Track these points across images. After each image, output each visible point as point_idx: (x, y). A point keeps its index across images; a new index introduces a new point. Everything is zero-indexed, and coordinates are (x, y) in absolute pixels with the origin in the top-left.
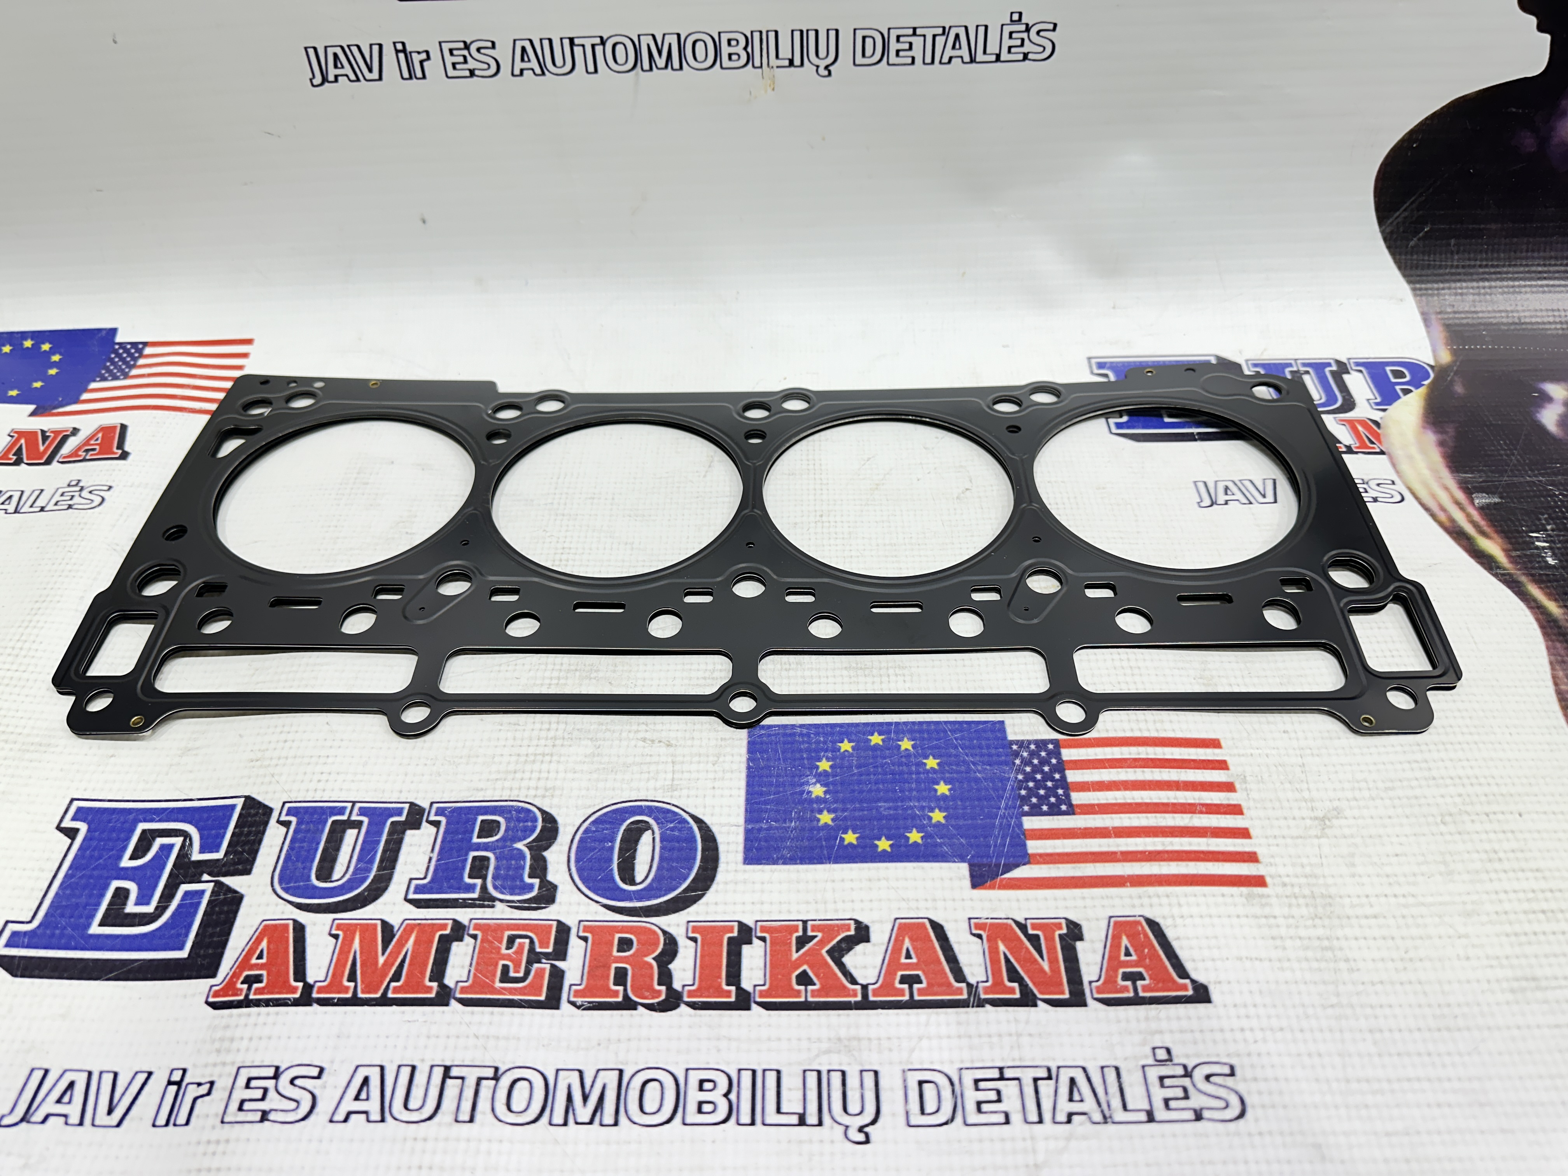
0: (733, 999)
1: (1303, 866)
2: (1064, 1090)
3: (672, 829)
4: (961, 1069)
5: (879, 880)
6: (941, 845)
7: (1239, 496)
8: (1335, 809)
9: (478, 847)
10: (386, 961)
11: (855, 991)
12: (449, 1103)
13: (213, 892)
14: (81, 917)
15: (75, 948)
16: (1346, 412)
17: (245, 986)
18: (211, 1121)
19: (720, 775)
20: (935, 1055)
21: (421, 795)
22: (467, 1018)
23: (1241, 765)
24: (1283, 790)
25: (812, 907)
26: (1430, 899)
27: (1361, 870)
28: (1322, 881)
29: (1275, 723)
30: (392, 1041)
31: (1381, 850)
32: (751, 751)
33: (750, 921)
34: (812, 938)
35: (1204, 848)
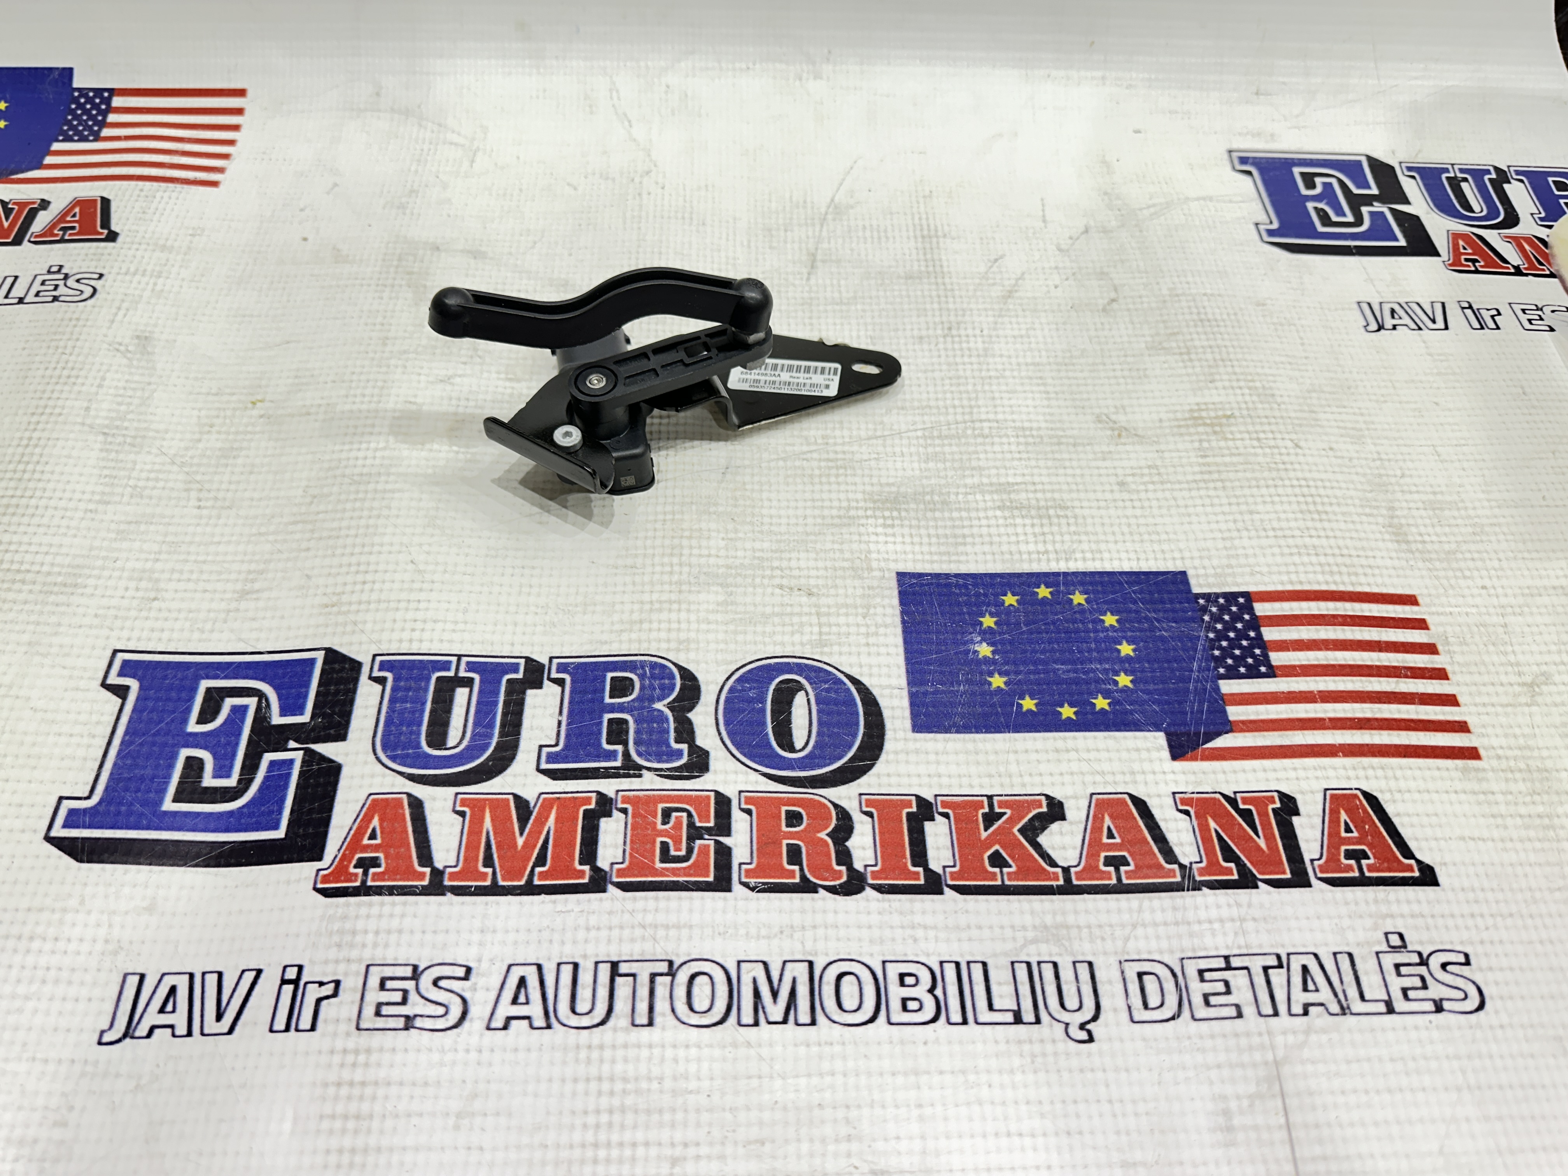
0: (922, 882)
1: (1516, 737)
2: (1297, 979)
3: (828, 690)
4: (1183, 959)
5: (1068, 751)
6: (1131, 712)
7: (1406, 320)
8: (1543, 674)
9: (612, 709)
10: (525, 843)
11: (1055, 874)
12: (622, 1005)
13: (303, 763)
14: (149, 791)
15: (148, 827)
17: (360, 871)
18: (343, 1027)
19: (873, 629)
20: (1154, 945)
21: (536, 649)
22: (629, 905)
23: (1441, 624)
24: (1488, 652)
25: (996, 781)
28: (1536, 753)
29: (1472, 578)
30: (546, 935)
32: (902, 603)
33: (928, 796)
34: (1002, 814)
35: (1413, 716)
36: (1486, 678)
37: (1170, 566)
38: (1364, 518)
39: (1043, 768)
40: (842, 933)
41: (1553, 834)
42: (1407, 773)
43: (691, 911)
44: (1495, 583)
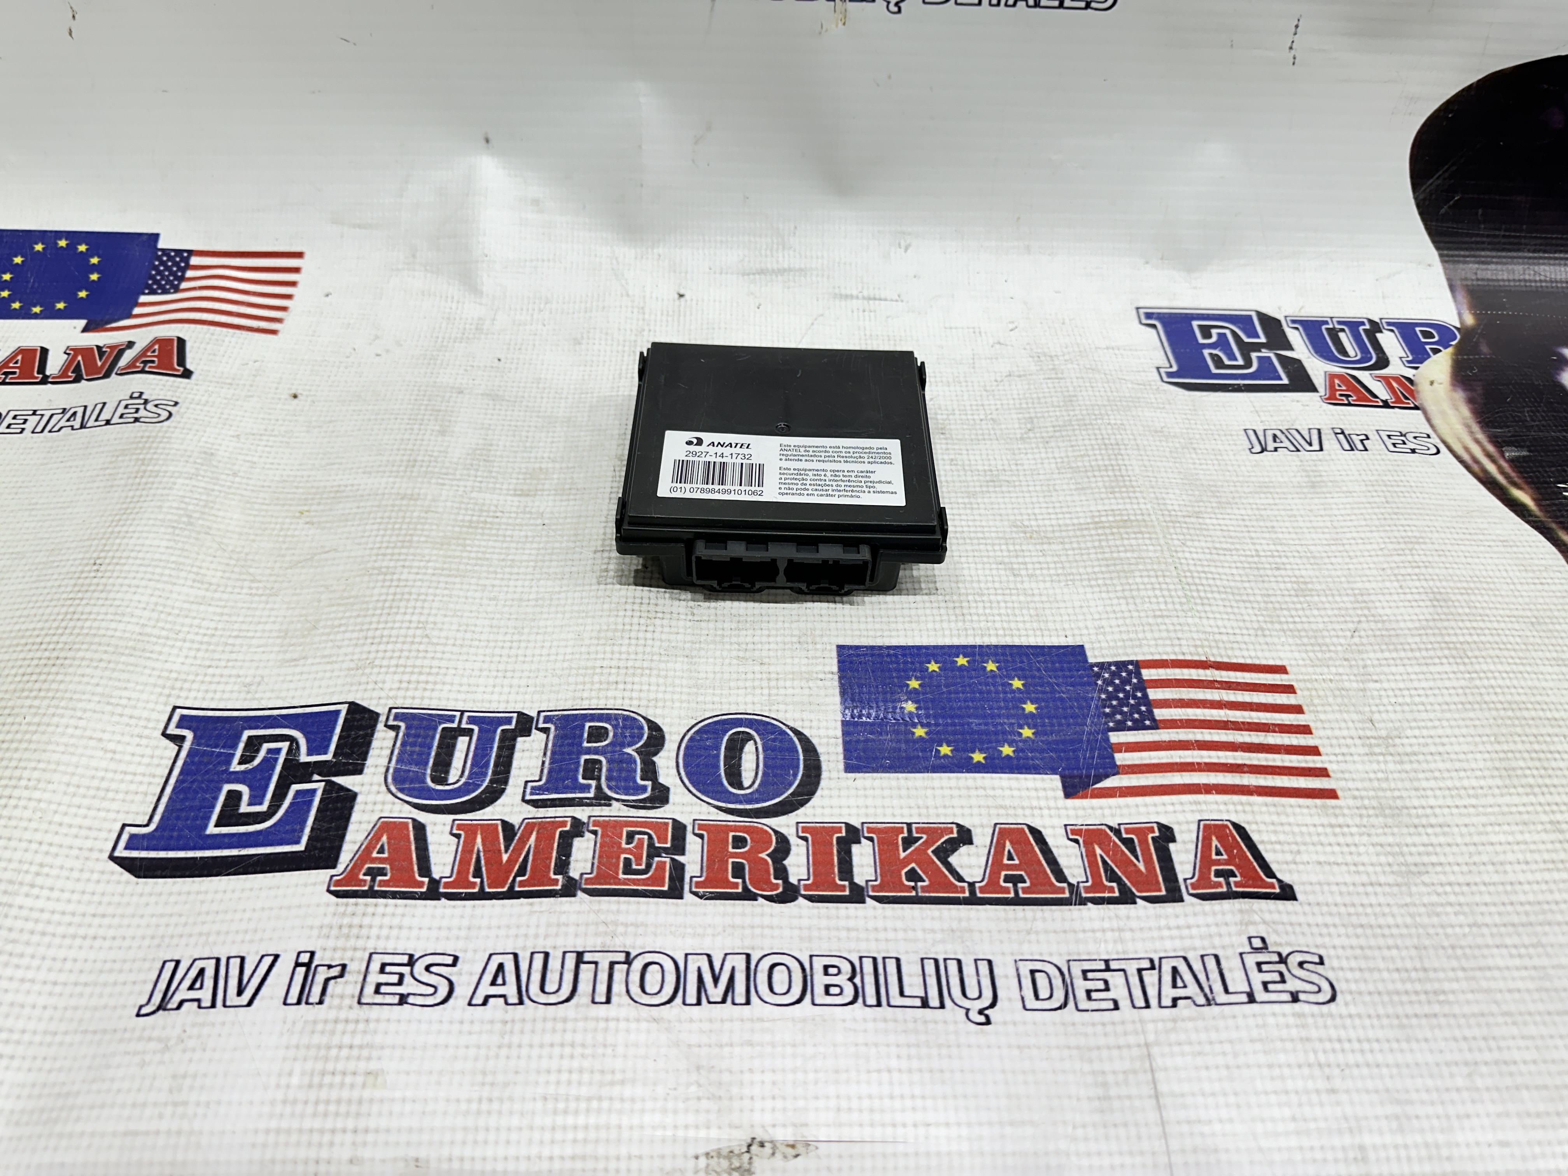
0: (847, 893)
1: (1370, 780)
2: (1167, 978)
3: (774, 740)
4: (1069, 961)
5: (977, 788)
6: (1032, 759)
7: (1287, 443)
8: (1396, 729)
9: (589, 751)
10: (509, 858)
11: (962, 887)
12: (584, 986)
13: (324, 791)
14: (195, 818)
15: (194, 848)
16: (1381, 369)
17: (368, 878)
18: (347, 1002)
19: (814, 691)
20: (1043, 947)
21: (527, 705)
22: (596, 907)
23: (1307, 690)
24: (1348, 712)
25: (915, 811)
26: (1489, 810)
27: (1424, 784)
28: (1388, 794)
29: (1336, 652)
30: (523, 931)
31: (1441, 766)
32: (842, 670)
33: (856, 823)
34: (917, 840)
35: (1279, 764)
36: (1345, 733)
37: (1070, 642)
38: (1241, 604)
39: (956, 802)
40: (776, 932)
41: (1401, 859)
42: (1272, 809)
43: (647, 913)
44: (1356, 656)
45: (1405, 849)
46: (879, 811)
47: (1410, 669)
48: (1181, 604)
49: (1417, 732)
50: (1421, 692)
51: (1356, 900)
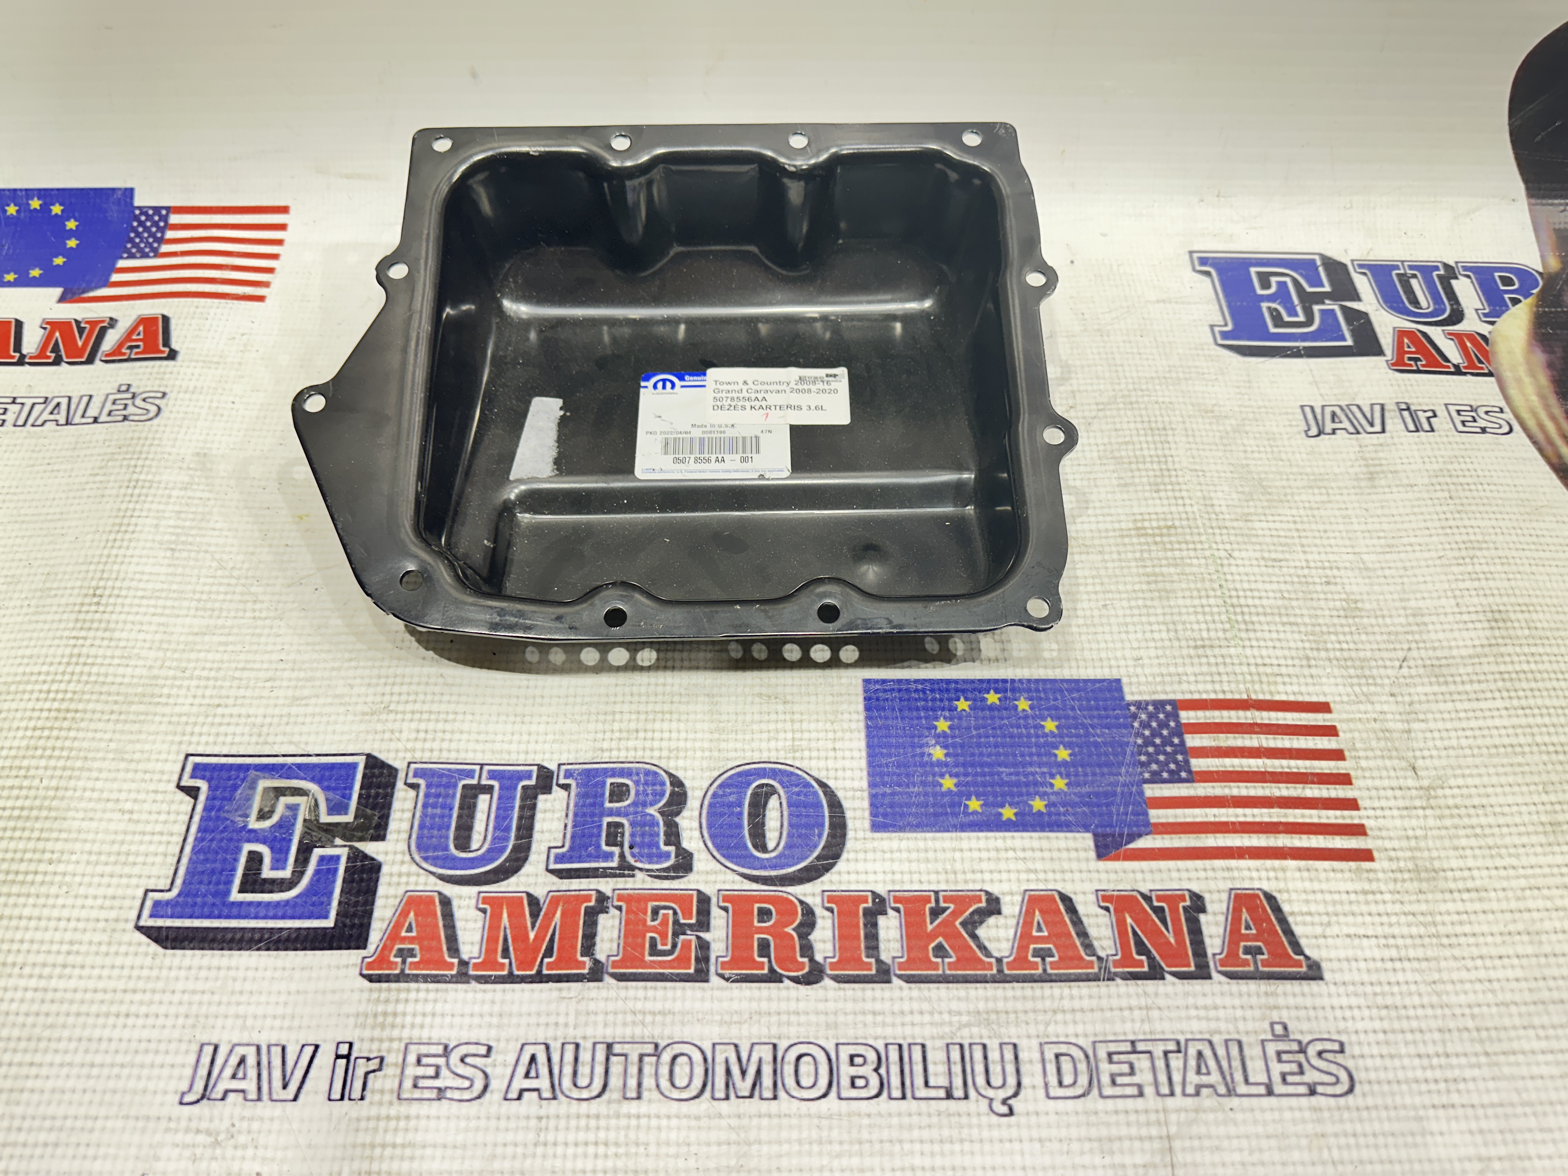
0: (874, 972)
1: (1408, 838)
2: (1192, 1063)
3: (798, 794)
4: (1094, 1043)
5: (1006, 849)
6: (1064, 815)
7: (1346, 424)
8: (1440, 778)
9: (611, 813)
10: (536, 937)
11: (990, 964)
12: (615, 1081)
13: (349, 858)
14: (218, 883)
15: (219, 917)
16: (1454, 324)
17: (399, 960)
18: (387, 1097)
19: (839, 735)
20: (1071, 1029)
21: (547, 756)
22: (623, 993)
23: (1351, 731)
24: (1390, 758)
25: (942, 877)
26: (1530, 871)
27: (1464, 842)
28: (1426, 854)
29: (1382, 686)
30: (552, 1019)
31: (1483, 821)
32: (868, 709)
33: (883, 891)
34: (945, 910)
35: (1315, 820)
36: (1386, 783)
37: (1107, 674)
38: (1288, 628)
39: (984, 866)
40: (803, 1019)
41: (1433, 930)
42: (1305, 874)
43: (674, 1000)
44: (1405, 690)
45: (1438, 918)
46: (906, 877)
47: (1459, 705)
48: (1224, 630)
49: (1460, 782)
50: (1469, 733)
51: (1383, 977)
